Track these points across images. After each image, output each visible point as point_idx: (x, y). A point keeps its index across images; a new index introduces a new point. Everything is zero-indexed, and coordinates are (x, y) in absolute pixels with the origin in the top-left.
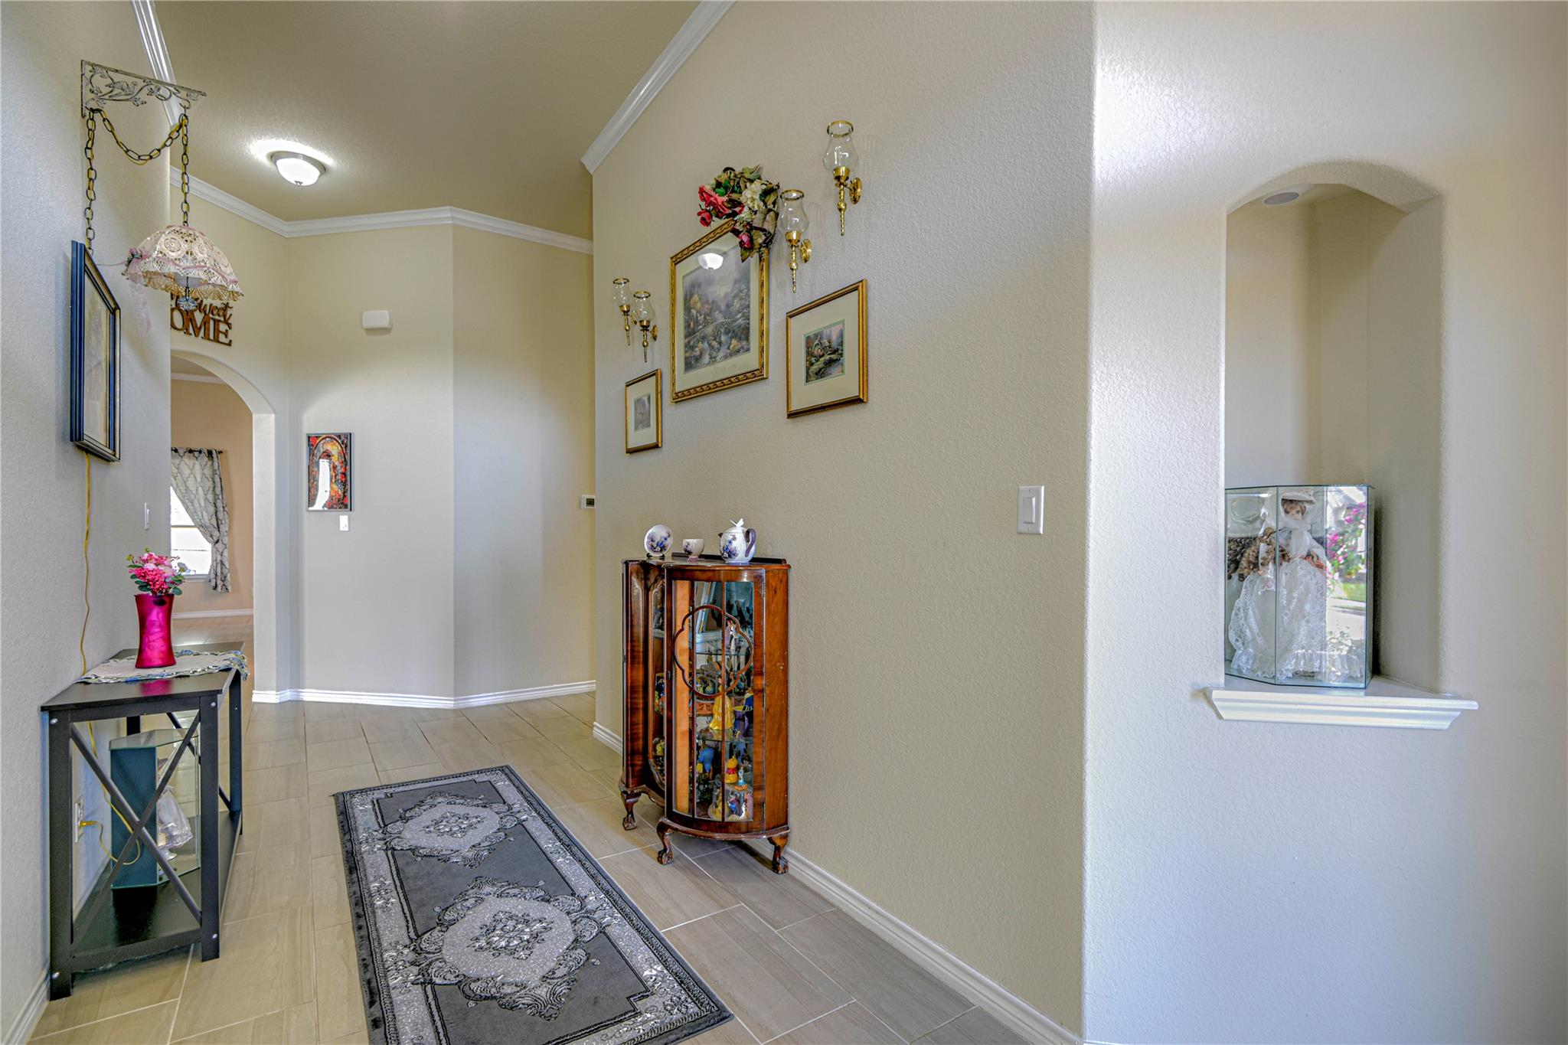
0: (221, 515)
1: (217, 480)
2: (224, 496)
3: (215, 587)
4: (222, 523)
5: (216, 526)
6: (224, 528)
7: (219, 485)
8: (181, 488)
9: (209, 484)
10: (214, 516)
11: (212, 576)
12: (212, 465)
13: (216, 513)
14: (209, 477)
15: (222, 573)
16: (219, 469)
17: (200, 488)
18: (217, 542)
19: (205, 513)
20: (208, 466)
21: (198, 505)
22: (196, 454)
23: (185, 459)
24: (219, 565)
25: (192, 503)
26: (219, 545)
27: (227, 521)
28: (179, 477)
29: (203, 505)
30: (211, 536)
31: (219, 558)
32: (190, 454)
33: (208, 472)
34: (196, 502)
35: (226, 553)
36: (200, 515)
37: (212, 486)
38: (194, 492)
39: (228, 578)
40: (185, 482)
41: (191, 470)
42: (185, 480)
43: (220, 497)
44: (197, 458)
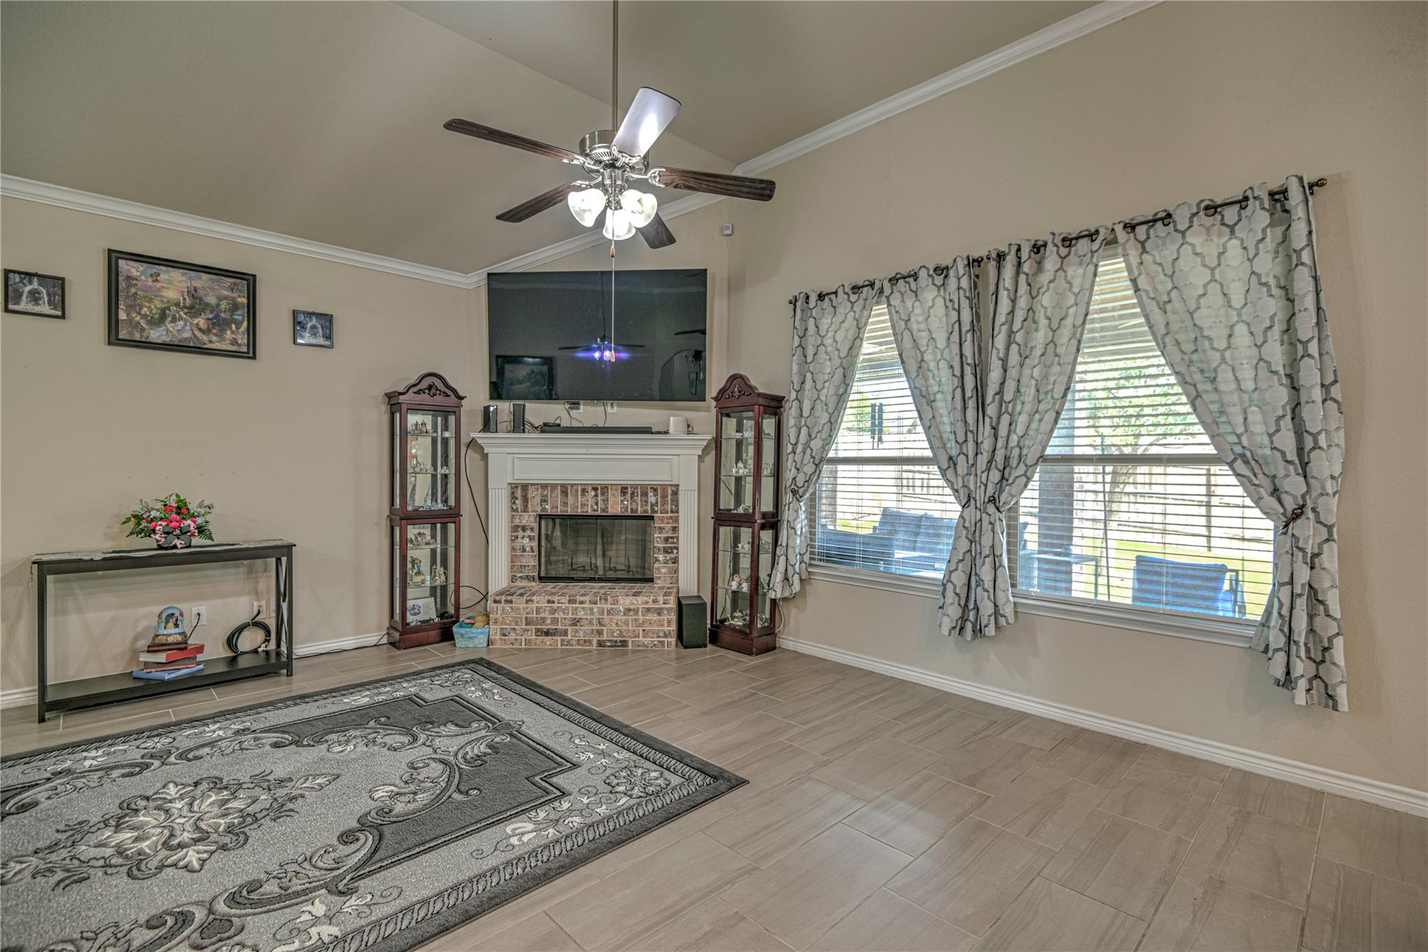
0: (1314, 416)
1: (1303, 284)
2: (1330, 345)
3: (1288, 681)
4: (1316, 447)
5: (1292, 455)
6: (1327, 464)
7: (1309, 302)
8: (1180, 337)
9: (1273, 306)
10: (1287, 423)
11: (1276, 639)
12: (1285, 238)
13: (1296, 407)
14: (1272, 282)
15: (1311, 631)
16: (1310, 244)
17: (1241, 329)
18: (1298, 514)
19: (1255, 416)
20: (1269, 244)
21: (1233, 386)
22: (1231, 214)
23: (1195, 238)
24: (1301, 603)
25: (1213, 380)
26: (1307, 530)
27: (1340, 438)
28: (1177, 304)
29: (1249, 385)
30: (1275, 492)
31: (1303, 575)
32: (1209, 221)
33: (1268, 265)
34: (1225, 376)
35: (1330, 559)
36: (1240, 419)
37: (1281, 316)
38: (1222, 344)
39: (1339, 653)
40: (1191, 314)
41: (1213, 270)
42: (1193, 306)
43: (1313, 348)
44: (1232, 229)
